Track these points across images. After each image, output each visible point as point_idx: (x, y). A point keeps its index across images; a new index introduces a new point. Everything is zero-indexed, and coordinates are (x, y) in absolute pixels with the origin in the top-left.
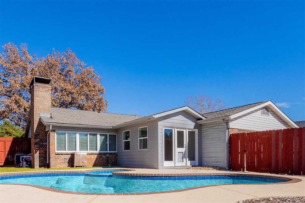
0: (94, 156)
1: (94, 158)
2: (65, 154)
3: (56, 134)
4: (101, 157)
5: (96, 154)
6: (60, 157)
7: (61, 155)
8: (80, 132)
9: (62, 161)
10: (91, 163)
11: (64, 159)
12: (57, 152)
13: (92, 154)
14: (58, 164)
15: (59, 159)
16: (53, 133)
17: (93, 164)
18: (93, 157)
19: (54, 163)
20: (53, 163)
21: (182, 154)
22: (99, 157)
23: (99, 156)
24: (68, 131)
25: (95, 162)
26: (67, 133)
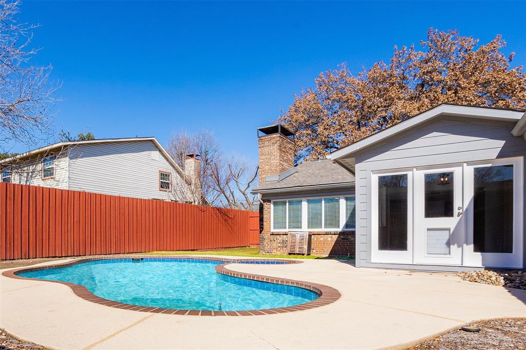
0: (331, 237)
1: (331, 241)
2: (283, 235)
3: (272, 206)
4: (346, 239)
5: (335, 234)
6: (277, 239)
7: (278, 236)
8: (308, 198)
9: (279, 245)
10: (326, 249)
11: (282, 242)
12: (273, 230)
13: (327, 234)
14: (274, 249)
15: (274, 241)
16: (268, 203)
17: (330, 251)
18: (329, 239)
19: (269, 247)
20: (267, 247)
21: (448, 232)
22: (342, 239)
23: (342, 237)
24: (289, 199)
25: (333, 248)
26: (287, 201)
